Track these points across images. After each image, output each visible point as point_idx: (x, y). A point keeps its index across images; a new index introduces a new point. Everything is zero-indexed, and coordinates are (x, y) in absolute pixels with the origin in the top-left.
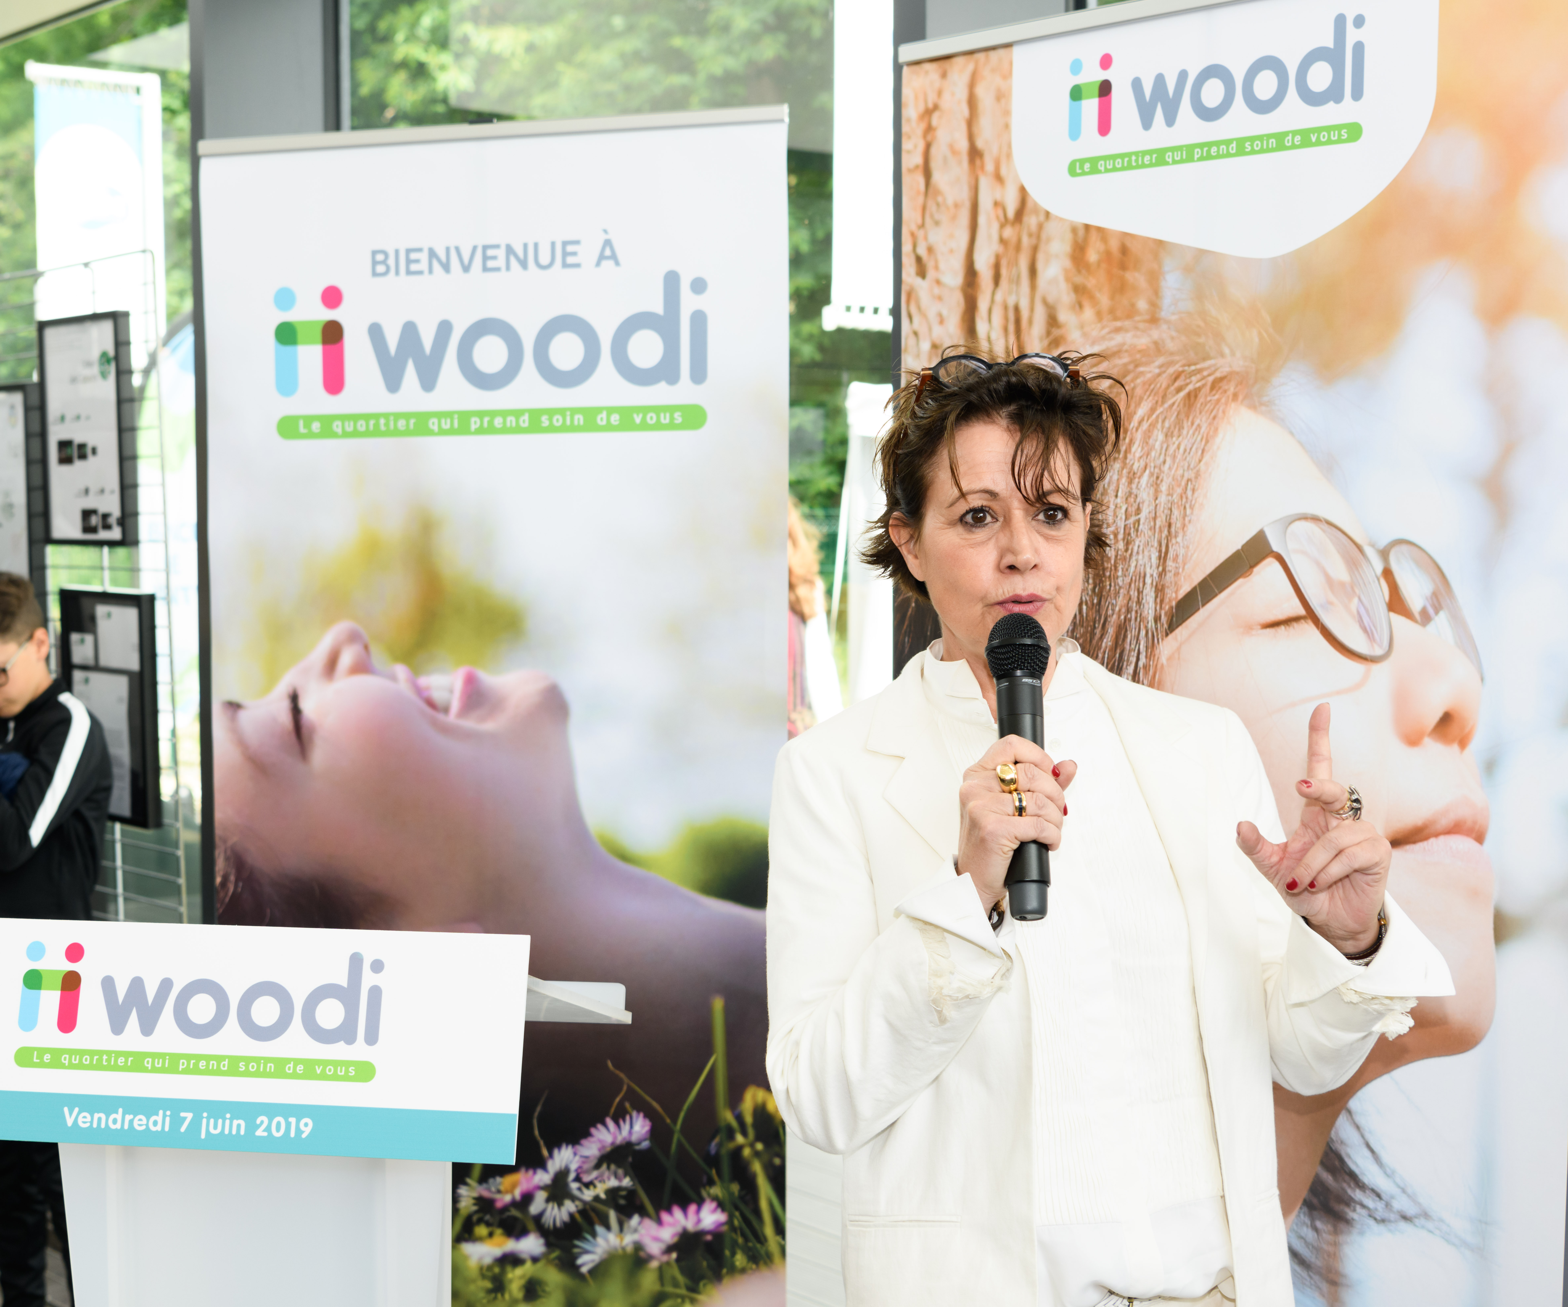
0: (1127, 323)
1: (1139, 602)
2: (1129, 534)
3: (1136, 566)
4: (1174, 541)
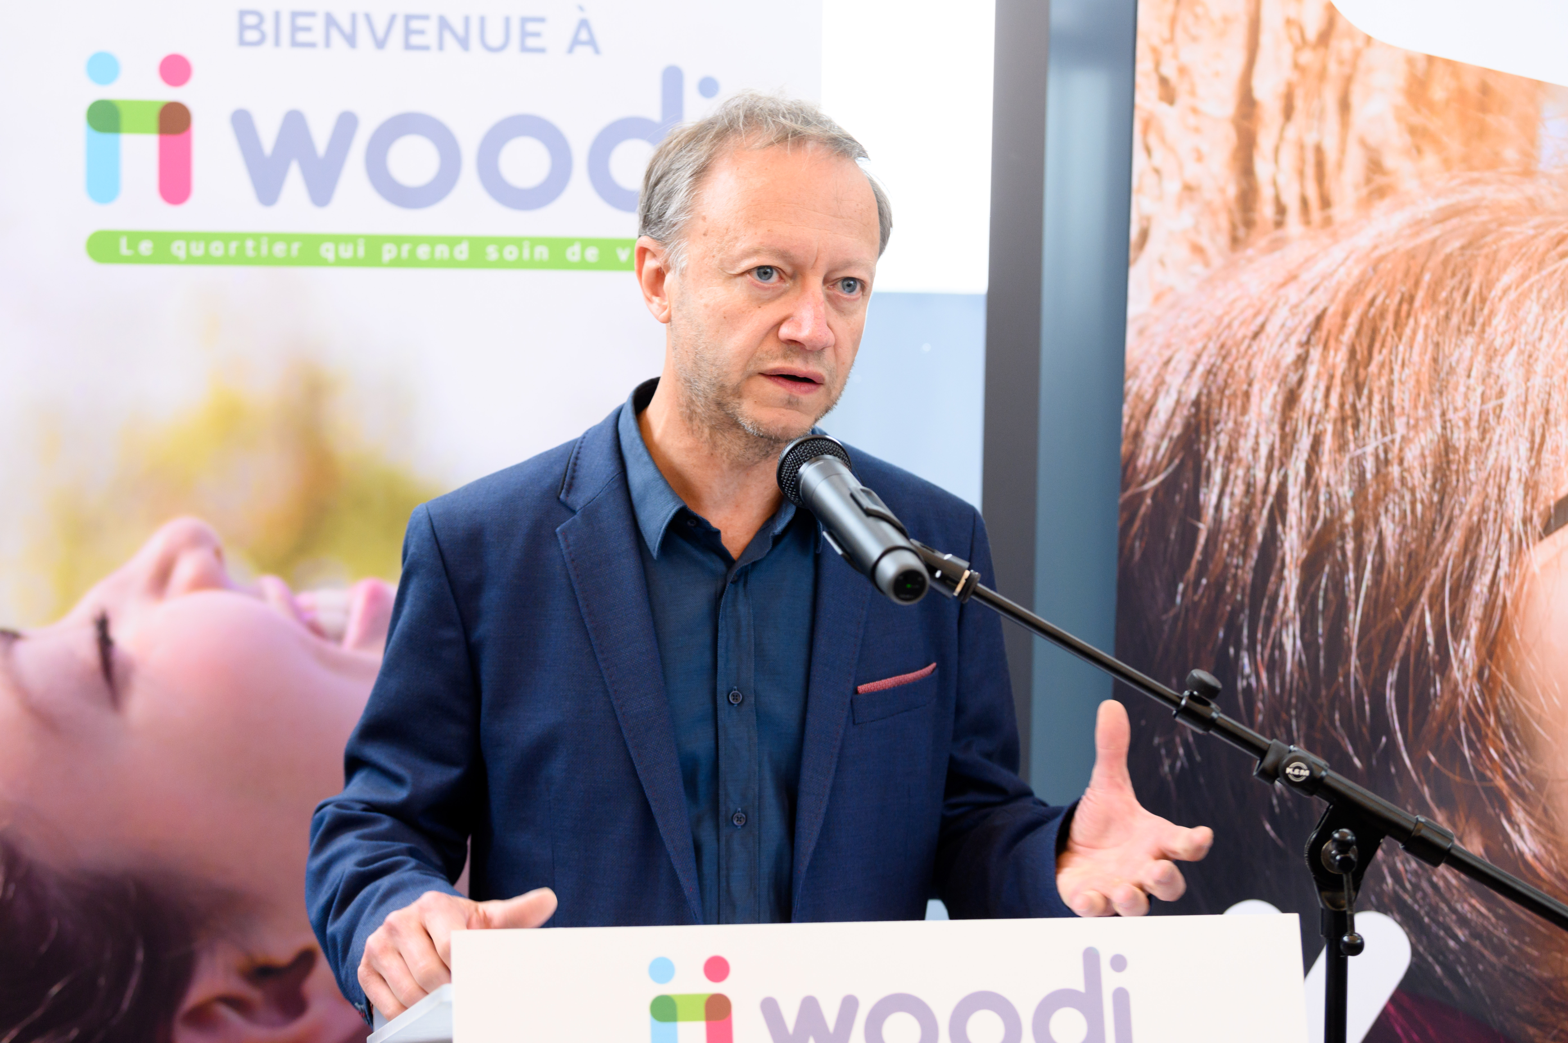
0: (1488, 175)
1: (1500, 501)
2: (1487, 421)
3: (1496, 459)
4: (1553, 430)
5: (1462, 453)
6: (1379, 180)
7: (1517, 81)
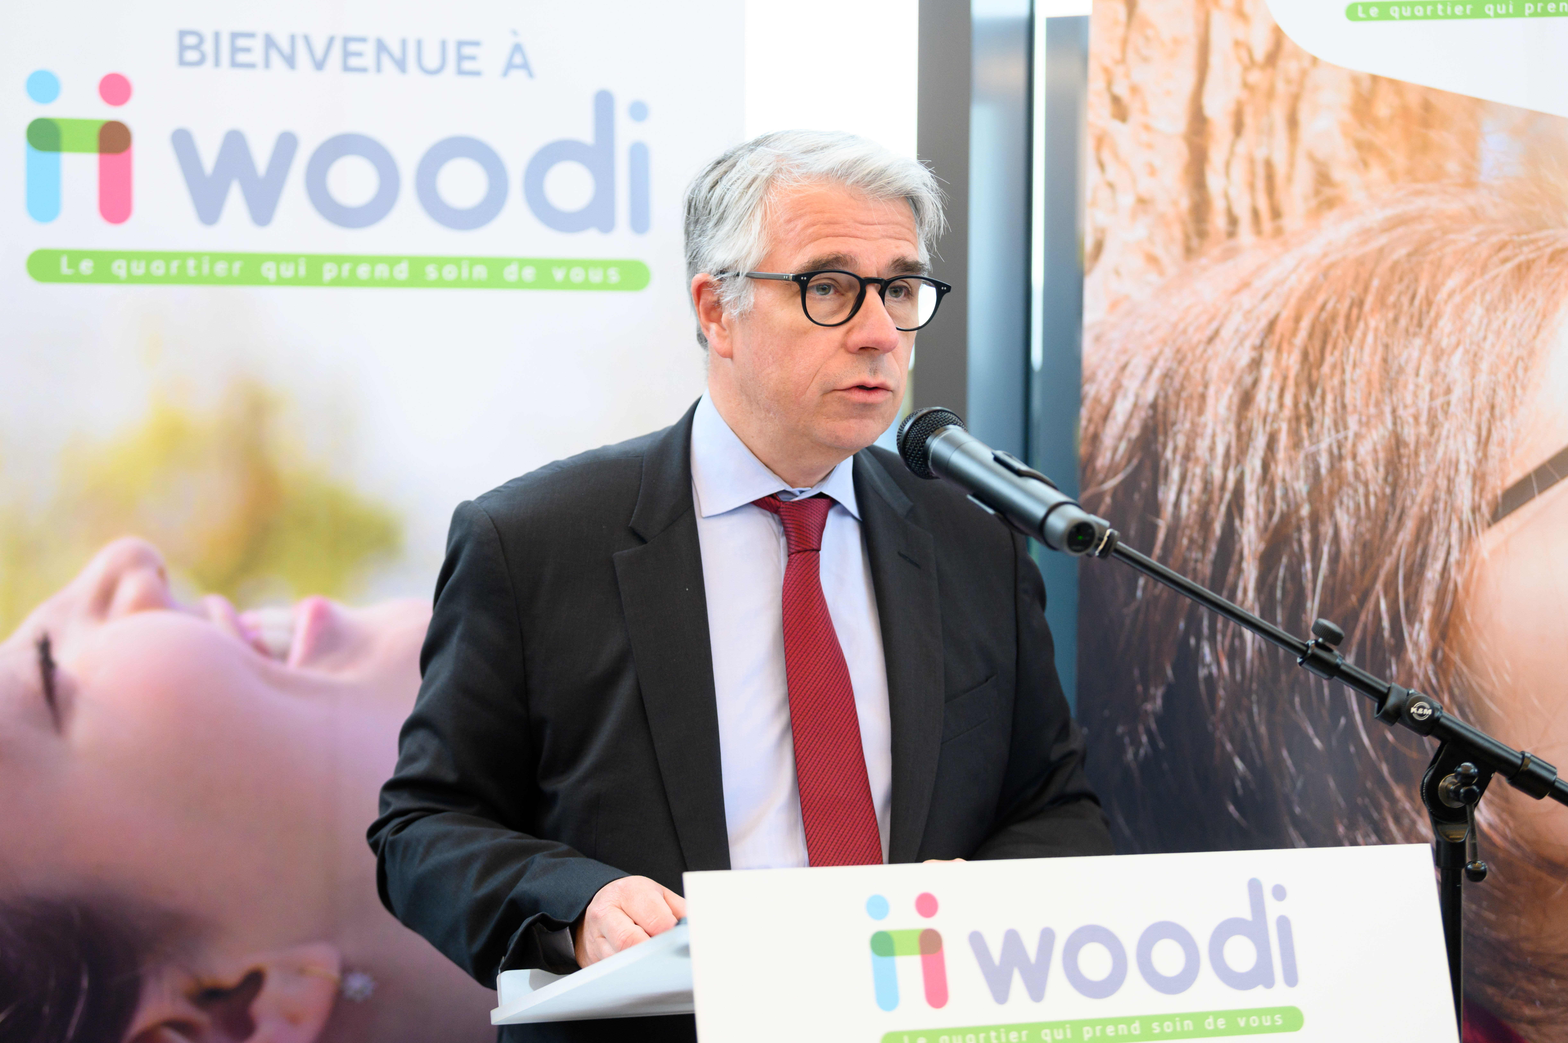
0: (1431, 186)
1: (1449, 491)
2: (1436, 417)
3: (1445, 453)
4: (1498, 424)
5: (1412, 447)
6: (1328, 192)
7: (1457, 98)
